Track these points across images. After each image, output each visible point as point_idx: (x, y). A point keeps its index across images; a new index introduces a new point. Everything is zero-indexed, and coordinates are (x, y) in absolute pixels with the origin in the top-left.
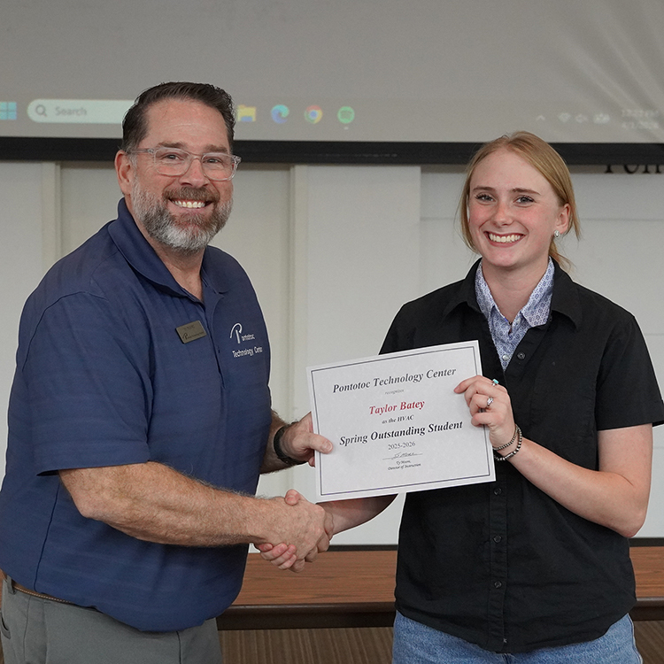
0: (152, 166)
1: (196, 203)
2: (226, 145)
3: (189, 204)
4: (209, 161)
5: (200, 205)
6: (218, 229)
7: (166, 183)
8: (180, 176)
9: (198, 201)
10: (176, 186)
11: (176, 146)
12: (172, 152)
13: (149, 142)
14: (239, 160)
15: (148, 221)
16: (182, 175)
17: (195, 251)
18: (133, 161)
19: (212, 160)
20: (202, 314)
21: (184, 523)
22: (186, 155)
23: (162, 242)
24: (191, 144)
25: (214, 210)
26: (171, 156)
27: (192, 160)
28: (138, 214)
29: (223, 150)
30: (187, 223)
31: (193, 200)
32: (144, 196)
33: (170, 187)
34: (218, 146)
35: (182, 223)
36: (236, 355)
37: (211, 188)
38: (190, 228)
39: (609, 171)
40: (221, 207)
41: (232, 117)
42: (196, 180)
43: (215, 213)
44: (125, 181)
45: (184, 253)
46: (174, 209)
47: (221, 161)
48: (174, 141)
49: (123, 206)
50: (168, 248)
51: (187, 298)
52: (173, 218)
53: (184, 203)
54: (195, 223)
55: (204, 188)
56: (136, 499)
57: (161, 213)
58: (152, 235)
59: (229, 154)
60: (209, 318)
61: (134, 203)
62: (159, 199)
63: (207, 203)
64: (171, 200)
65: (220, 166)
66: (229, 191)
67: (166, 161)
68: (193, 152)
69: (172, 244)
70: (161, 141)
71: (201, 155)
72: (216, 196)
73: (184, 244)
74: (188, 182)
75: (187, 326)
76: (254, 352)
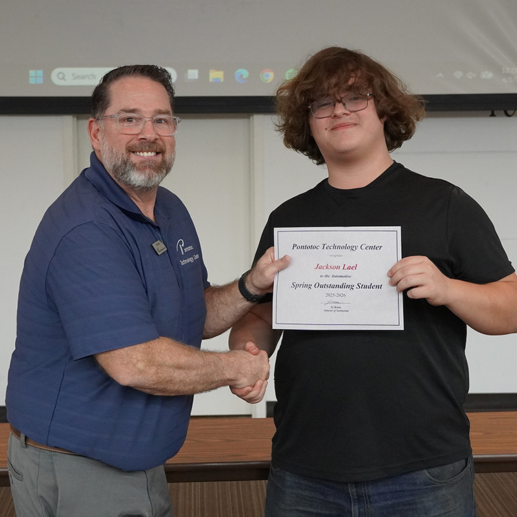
0: (115, 127)
2: (169, 109)
3: (145, 154)
4: (157, 122)
5: (153, 154)
6: (167, 173)
7: (128, 140)
8: (138, 135)
9: (151, 152)
10: (135, 142)
11: (133, 111)
12: (130, 116)
13: (113, 110)
14: (179, 120)
15: (116, 169)
16: (139, 134)
17: (151, 188)
18: (101, 124)
19: (159, 121)
22: (140, 119)
23: (128, 184)
24: (143, 109)
25: (163, 159)
26: (129, 120)
27: (146, 122)
28: (108, 165)
29: (167, 113)
30: (145, 167)
31: (147, 152)
32: (112, 151)
33: (131, 143)
34: (163, 109)
35: (141, 167)
36: (182, 264)
37: (160, 143)
38: (147, 171)
39: (493, 115)
40: (167, 156)
41: (172, 88)
42: (150, 135)
43: (164, 161)
44: (96, 140)
45: (144, 190)
46: (134, 158)
47: (166, 121)
48: (132, 108)
49: (94, 157)
50: (133, 187)
51: (149, 223)
52: (134, 165)
53: (141, 153)
54: (150, 167)
55: (155, 141)
57: (125, 163)
59: (172, 115)
61: (104, 156)
62: (123, 152)
63: (157, 153)
64: (133, 152)
65: (166, 127)
66: (173, 145)
67: (126, 124)
68: (145, 116)
69: (135, 185)
70: (122, 108)
71: (152, 118)
72: (163, 148)
73: (143, 184)
74: (143, 137)
75: (156, 243)
76: (194, 259)
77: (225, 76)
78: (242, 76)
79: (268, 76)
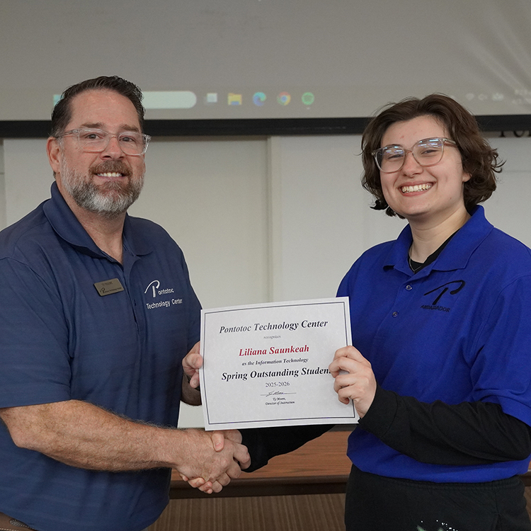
0: (75, 144)
1: (114, 174)
2: (138, 125)
3: (109, 175)
4: (124, 140)
5: (118, 175)
8: (101, 153)
9: (116, 172)
10: (99, 161)
11: (96, 126)
12: (93, 133)
13: (74, 125)
16: (103, 151)
19: (127, 139)
20: (120, 273)
22: (105, 134)
24: (108, 124)
25: (129, 183)
26: (92, 136)
27: (110, 138)
28: (67, 188)
29: (135, 130)
31: (112, 172)
32: (73, 173)
33: (94, 163)
34: (131, 126)
35: (105, 190)
36: (150, 307)
37: (126, 162)
40: (135, 179)
42: (114, 153)
43: (130, 185)
44: (55, 162)
46: (98, 181)
47: (133, 140)
48: (95, 122)
50: (92, 211)
51: (106, 258)
52: (97, 189)
53: (105, 174)
54: (115, 189)
55: (120, 160)
57: (87, 186)
59: (140, 133)
60: (125, 276)
61: (64, 178)
62: (86, 174)
63: (123, 175)
64: (96, 174)
65: (133, 145)
66: (142, 168)
67: (89, 141)
68: (110, 131)
69: (98, 209)
70: (83, 123)
71: (118, 134)
72: (130, 169)
74: (107, 155)
75: (104, 282)
76: (171, 303)
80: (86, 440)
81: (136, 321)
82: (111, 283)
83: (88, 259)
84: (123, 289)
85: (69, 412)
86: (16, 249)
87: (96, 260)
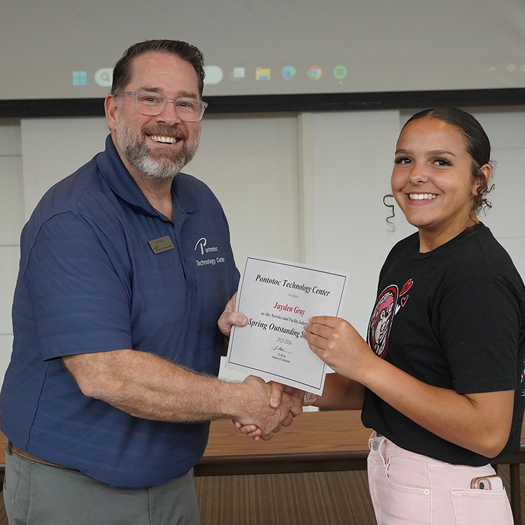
0: (133, 106)
1: (168, 138)
2: (196, 92)
3: (163, 139)
4: (181, 105)
5: (172, 140)
6: (186, 162)
7: (144, 121)
8: (156, 116)
9: (171, 137)
10: (153, 123)
11: (155, 90)
12: (151, 96)
13: (133, 87)
14: (206, 105)
15: (129, 152)
16: (159, 115)
17: (167, 179)
18: (120, 102)
20: (171, 230)
21: (167, 402)
22: (162, 99)
23: (139, 170)
24: (167, 89)
25: (183, 146)
26: (150, 99)
27: (167, 103)
28: (121, 146)
29: (193, 96)
30: (160, 156)
31: (166, 136)
32: (127, 131)
33: (148, 124)
34: (189, 92)
35: (156, 156)
36: (199, 264)
37: (182, 127)
38: (163, 160)
40: (189, 143)
42: (170, 119)
44: (112, 119)
45: (158, 181)
46: (150, 143)
47: (191, 105)
48: (153, 87)
49: (110, 141)
50: (144, 175)
51: (158, 217)
52: (148, 151)
53: (159, 138)
54: (166, 156)
55: (175, 126)
56: (127, 381)
57: (140, 146)
58: (131, 164)
59: (198, 100)
60: (176, 233)
61: (119, 137)
62: (139, 134)
63: (178, 140)
64: (148, 136)
65: (190, 109)
66: (197, 131)
67: (145, 102)
68: (168, 97)
69: (147, 173)
70: (143, 86)
71: (175, 100)
72: (185, 134)
73: (156, 173)
74: (162, 120)
75: (157, 240)
76: (216, 261)
77: (272, 74)
78: (289, 73)
79: (315, 73)
80: (151, 388)
81: (185, 277)
82: (163, 241)
83: (143, 217)
84: (173, 247)
85: (135, 361)
86: (79, 203)
87: (149, 219)
